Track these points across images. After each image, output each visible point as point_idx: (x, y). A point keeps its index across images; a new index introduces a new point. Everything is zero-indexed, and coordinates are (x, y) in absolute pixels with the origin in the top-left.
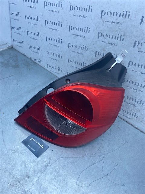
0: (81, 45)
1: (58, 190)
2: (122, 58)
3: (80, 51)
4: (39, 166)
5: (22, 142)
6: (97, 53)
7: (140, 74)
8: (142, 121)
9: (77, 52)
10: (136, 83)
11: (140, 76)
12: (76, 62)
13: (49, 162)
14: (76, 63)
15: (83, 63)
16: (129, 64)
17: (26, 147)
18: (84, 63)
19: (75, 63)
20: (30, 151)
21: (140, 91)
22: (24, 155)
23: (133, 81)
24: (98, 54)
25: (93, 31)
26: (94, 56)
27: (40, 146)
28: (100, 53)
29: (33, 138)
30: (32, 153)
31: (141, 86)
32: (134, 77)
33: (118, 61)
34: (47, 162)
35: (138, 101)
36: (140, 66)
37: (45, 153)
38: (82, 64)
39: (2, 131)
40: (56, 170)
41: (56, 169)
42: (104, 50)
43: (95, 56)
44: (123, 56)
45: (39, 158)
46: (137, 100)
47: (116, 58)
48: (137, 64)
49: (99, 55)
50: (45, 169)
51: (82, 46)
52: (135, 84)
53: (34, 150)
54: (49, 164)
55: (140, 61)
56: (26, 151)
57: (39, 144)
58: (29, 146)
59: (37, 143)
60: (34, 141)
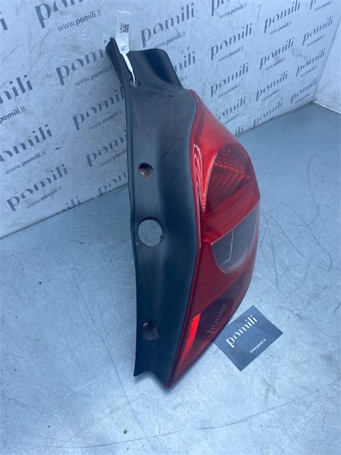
2: (126, 35)
3: (8, 106)
4: (301, 332)
5: (240, 369)
6: (64, 72)
7: (171, 44)
11: (172, 47)
12: (15, 148)
13: (289, 310)
15: (38, 133)
16: (144, 40)
18: (40, 129)
19: (14, 153)
20: (267, 351)
24: (68, 72)
25: (18, 13)
26: (60, 87)
27: (251, 325)
28: (70, 67)
29: (227, 341)
30: (272, 345)
33: (123, 49)
34: (291, 316)
36: (164, 27)
38: (36, 137)
39: (203, 429)
42: (75, 48)
43: (63, 84)
44: (125, 28)
45: (282, 330)
49: (71, 70)
50: (307, 320)
51: (8, 84)
53: (265, 340)
54: (296, 312)
55: (159, 15)
56: (268, 360)
57: (246, 327)
58: (251, 352)
59: (242, 332)
60: (236, 338)
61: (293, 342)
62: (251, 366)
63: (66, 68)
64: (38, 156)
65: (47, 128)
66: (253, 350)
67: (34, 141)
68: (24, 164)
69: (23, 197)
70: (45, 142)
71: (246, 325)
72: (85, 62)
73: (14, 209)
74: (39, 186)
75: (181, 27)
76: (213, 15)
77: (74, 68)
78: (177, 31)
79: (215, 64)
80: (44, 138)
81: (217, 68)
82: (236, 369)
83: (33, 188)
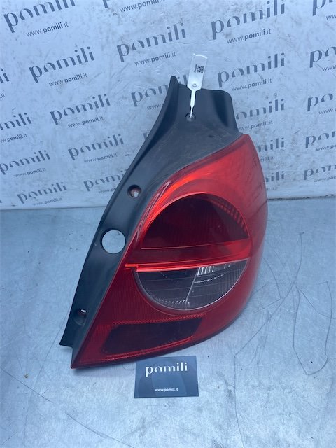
0: (85, 100)
1: (293, 416)
2: (200, 75)
3: (90, 114)
4: (217, 408)
5: (136, 397)
6: (138, 97)
7: (252, 89)
8: (294, 179)
9: (84, 123)
10: (251, 112)
11: (254, 91)
12: (93, 145)
13: (226, 382)
14: (94, 149)
15: (112, 139)
16: (220, 81)
17: (154, 400)
18: (114, 136)
20: (170, 399)
21: (266, 123)
22: (168, 418)
23: (244, 111)
24: (141, 97)
25: (102, 50)
26: (133, 108)
27: (178, 370)
28: (144, 94)
29: (147, 368)
31: (265, 112)
32: (242, 101)
33: (195, 86)
34: (222, 388)
35: (272, 145)
36: (245, 72)
37: (202, 375)
38: (110, 142)
39: (69, 415)
40: (253, 386)
41: (252, 383)
42: (149, 80)
43: (136, 106)
44: (200, 69)
45: (201, 393)
46: (268, 144)
47: (186, 82)
48: (238, 72)
49: (144, 97)
50: (234, 403)
51: (91, 99)
52: (251, 115)
53: (177, 389)
54: (230, 388)
55: (239, 61)
56: (163, 407)
57: (172, 369)
58: (156, 390)
59: (165, 370)
60: (156, 371)
61: (200, 410)
62: (146, 401)
63: (140, 94)
64: (111, 156)
65: (120, 137)
66: (159, 390)
67: (109, 144)
68: (99, 159)
69: (97, 183)
70: (117, 147)
71: (174, 368)
72: (158, 92)
73: (89, 190)
74: (110, 179)
75: (267, 74)
76: (311, 66)
77: (147, 95)
78: (261, 77)
79: (313, 116)
80: (117, 144)
81: (317, 120)
82: (132, 393)
83: (105, 179)
